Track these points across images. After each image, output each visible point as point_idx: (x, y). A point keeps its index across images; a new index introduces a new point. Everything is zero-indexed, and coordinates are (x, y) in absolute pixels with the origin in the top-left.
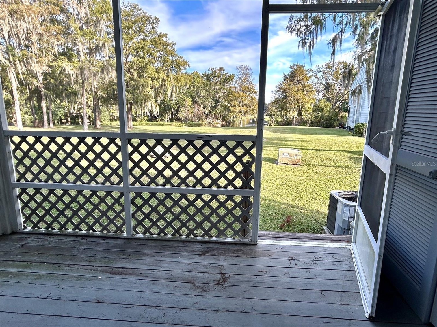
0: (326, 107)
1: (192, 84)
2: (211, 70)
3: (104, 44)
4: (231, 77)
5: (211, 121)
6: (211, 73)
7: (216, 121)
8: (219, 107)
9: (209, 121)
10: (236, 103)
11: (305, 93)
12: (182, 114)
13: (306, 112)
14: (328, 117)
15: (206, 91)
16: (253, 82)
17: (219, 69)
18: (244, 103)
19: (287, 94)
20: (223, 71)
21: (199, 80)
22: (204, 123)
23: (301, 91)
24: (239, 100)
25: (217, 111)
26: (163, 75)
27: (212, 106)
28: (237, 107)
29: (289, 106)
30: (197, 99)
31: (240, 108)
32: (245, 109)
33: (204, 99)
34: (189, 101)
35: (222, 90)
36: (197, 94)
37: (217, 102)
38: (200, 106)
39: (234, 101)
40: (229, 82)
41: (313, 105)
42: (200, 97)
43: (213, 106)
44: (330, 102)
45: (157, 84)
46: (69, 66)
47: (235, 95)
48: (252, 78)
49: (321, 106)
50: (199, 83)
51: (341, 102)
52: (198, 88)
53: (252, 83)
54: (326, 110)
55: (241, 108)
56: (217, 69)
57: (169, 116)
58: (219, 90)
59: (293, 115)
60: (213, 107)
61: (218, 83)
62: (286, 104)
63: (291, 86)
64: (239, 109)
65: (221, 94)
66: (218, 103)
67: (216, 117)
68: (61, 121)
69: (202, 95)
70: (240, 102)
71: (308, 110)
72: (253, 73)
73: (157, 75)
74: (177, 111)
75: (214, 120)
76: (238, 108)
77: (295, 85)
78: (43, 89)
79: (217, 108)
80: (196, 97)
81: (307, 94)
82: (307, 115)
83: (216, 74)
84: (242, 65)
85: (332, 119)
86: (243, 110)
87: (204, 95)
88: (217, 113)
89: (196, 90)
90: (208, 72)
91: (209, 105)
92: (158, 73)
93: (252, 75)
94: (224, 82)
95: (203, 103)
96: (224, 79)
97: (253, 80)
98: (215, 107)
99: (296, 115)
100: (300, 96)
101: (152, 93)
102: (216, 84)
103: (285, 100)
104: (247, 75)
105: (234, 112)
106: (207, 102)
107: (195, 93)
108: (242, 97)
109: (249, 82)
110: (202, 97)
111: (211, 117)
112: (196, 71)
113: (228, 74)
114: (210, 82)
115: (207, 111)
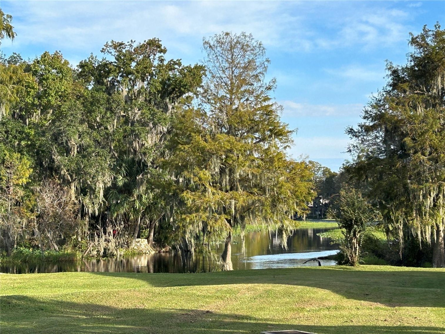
1: (36, 102)
2: (113, 51)
5: (112, 246)
6: (113, 59)
7: (133, 245)
8: (143, 188)
9: (103, 244)
10: (206, 174)
15: (91, 127)
17: (142, 47)
19: (408, 140)
20: (158, 55)
21: (66, 86)
22: (79, 255)
24: (215, 165)
25: (137, 205)
27: (114, 185)
28: (210, 189)
30: (57, 158)
31: (220, 195)
33: (84, 157)
34: (22, 168)
35: (155, 125)
36: (56, 138)
37: (136, 168)
38: (69, 183)
39: (197, 169)
40: (182, 93)
42: (68, 151)
43: (120, 184)
47: (202, 143)
48: (266, 80)
50: (63, 97)
52: (59, 116)
53: (266, 99)
55: (228, 195)
56: (135, 45)
58: (145, 125)
61: (141, 99)
62: (404, 178)
63: (421, 111)
64: (218, 197)
65: (150, 140)
66: (138, 173)
69: (74, 142)
70: (222, 171)
72: (268, 61)
76: (213, 197)
77: (434, 106)
79: (136, 193)
80: (50, 152)
83: (134, 64)
84: (227, 34)
86: (233, 202)
87: (87, 141)
88: (136, 211)
89: (54, 121)
90: (100, 58)
93: (266, 68)
94: (165, 93)
95: (78, 172)
96: (162, 82)
97: (269, 88)
98: (128, 189)
102: (129, 100)
103: (399, 165)
104: (245, 68)
105: (197, 210)
106: (93, 171)
107: (49, 135)
108: (231, 151)
109: (257, 97)
110: (75, 152)
111: (110, 229)
112: (51, 53)
113: (179, 64)
114: (110, 94)
115: (93, 206)
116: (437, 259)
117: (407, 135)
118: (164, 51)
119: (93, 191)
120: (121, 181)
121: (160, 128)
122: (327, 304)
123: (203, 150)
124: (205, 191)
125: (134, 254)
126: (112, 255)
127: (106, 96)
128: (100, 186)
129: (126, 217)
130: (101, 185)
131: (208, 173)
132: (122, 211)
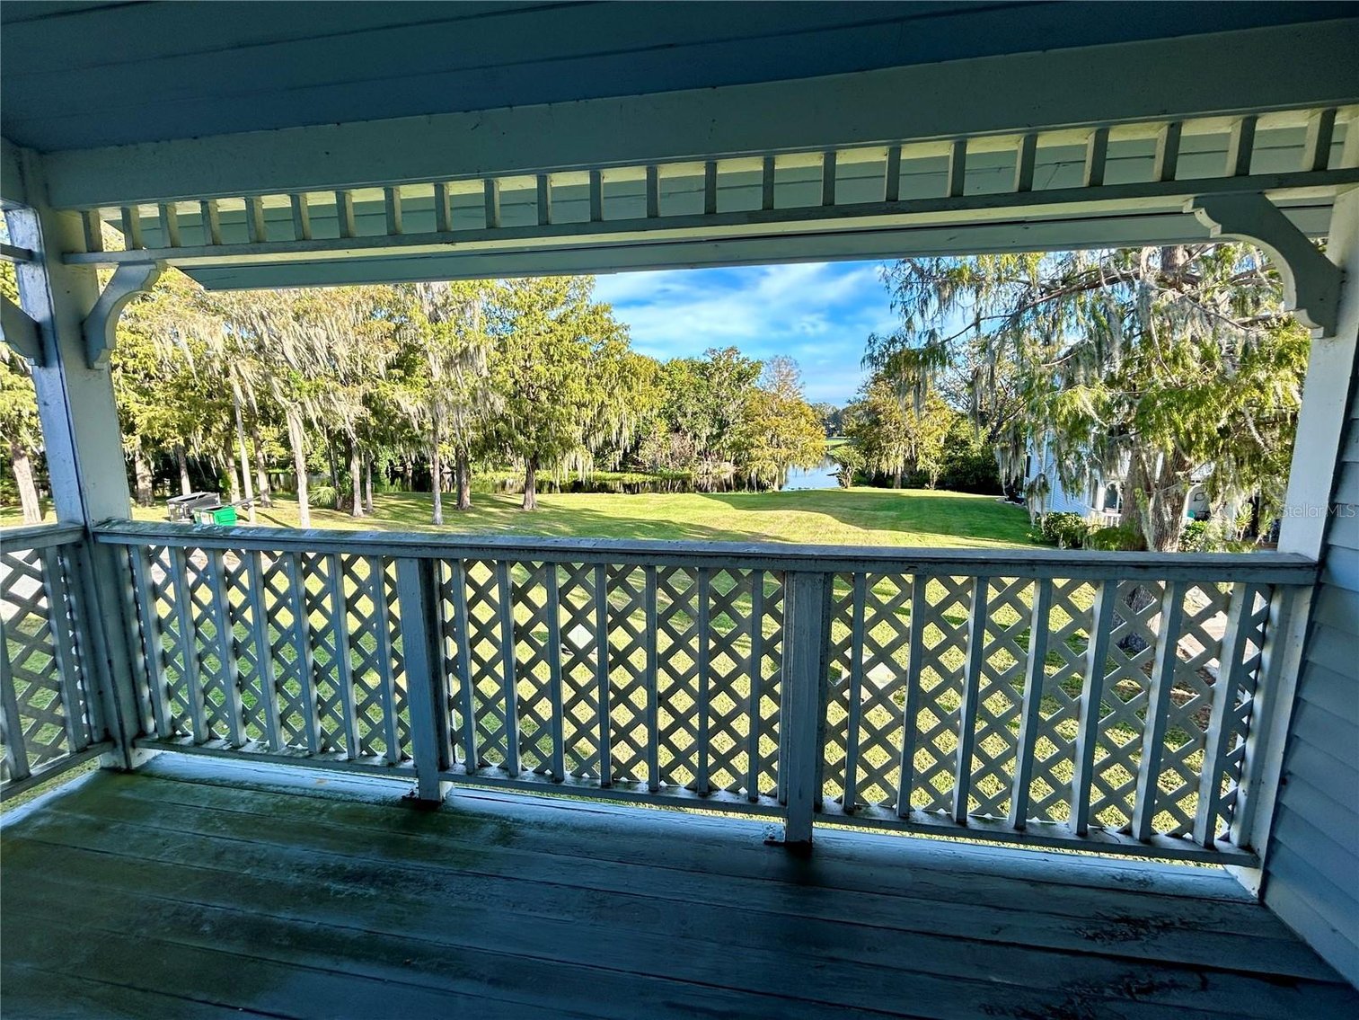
0: (975, 438)
1: (668, 387)
2: (710, 355)
3: (478, 348)
4: (756, 367)
5: (710, 468)
6: (709, 360)
7: (722, 467)
8: (727, 436)
9: (706, 467)
10: (763, 439)
12: (646, 453)
13: (927, 455)
14: (980, 463)
15: (698, 401)
16: (801, 390)
17: (727, 351)
18: (781, 439)
19: (881, 417)
20: (736, 355)
21: (684, 377)
22: (693, 474)
24: (769, 434)
25: (724, 444)
26: (601, 395)
27: (712, 434)
28: (766, 447)
29: (885, 444)
30: (680, 419)
31: (771, 450)
32: (784, 452)
33: (695, 419)
34: (662, 426)
35: (734, 400)
36: (679, 408)
37: (723, 424)
38: (687, 433)
39: (757, 437)
40: (749, 378)
41: (943, 440)
42: (685, 415)
43: (715, 433)
44: (984, 424)
45: (588, 414)
46: (408, 397)
47: (762, 422)
48: (799, 383)
49: (963, 436)
50: (683, 384)
52: (681, 396)
53: (799, 394)
54: (976, 447)
55: (776, 450)
56: (722, 350)
57: (618, 458)
58: (728, 400)
59: (894, 463)
60: (714, 437)
61: (726, 384)
62: (878, 438)
64: (770, 452)
65: (731, 408)
66: (724, 427)
67: (721, 458)
68: (392, 469)
69: (689, 411)
70: (773, 436)
71: (932, 451)
73: (588, 397)
74: (636, 447)
75: (716, 464)
76: (768, 451)
78: (354, 436)
79: (723, 438)
80: (676, 416)
81: (927, 415)
82: (929, 462)
83: (722, 362)
84: (777, 356)
86: (779, 454)
87: (696, 409)
88: (724, 449)
89: (678, 398)
90: (703, 359)
91: (705, 432)
92: (592, 391)
93: (799, 375)
94: (739, 379)
95: (692, 427)
96: (738, 373)
97: (801, 388)
98: (719, 436)
99: (901, 462)
100: (910, 421)
101: (577, 433)
102: (720, 384)
103: (876, 430)
104: (787, 376)
105: (759, 459)
106: (700, 427)
107: (675, 407)
108: (778, 426)
109: (794, 393)
110: (689, 416)
111: (709, 459)
112: (676, 358)
113: (748, 360)
114: (708, 381)
115: (700, 446)
116: (896, 483)
117: (880, 413)
118: (739, 353)
119: (700, 438)
120: (715, 431)
121: (737, 401)
122: (831, 528)
123: (762, 426)
124: (763, 448)
125: (723, 472)
126: (711, 473)
127: (706, 382)
128: (704, 435)
129: (718, 451)
131: (765, 438)
132: (716, 448)
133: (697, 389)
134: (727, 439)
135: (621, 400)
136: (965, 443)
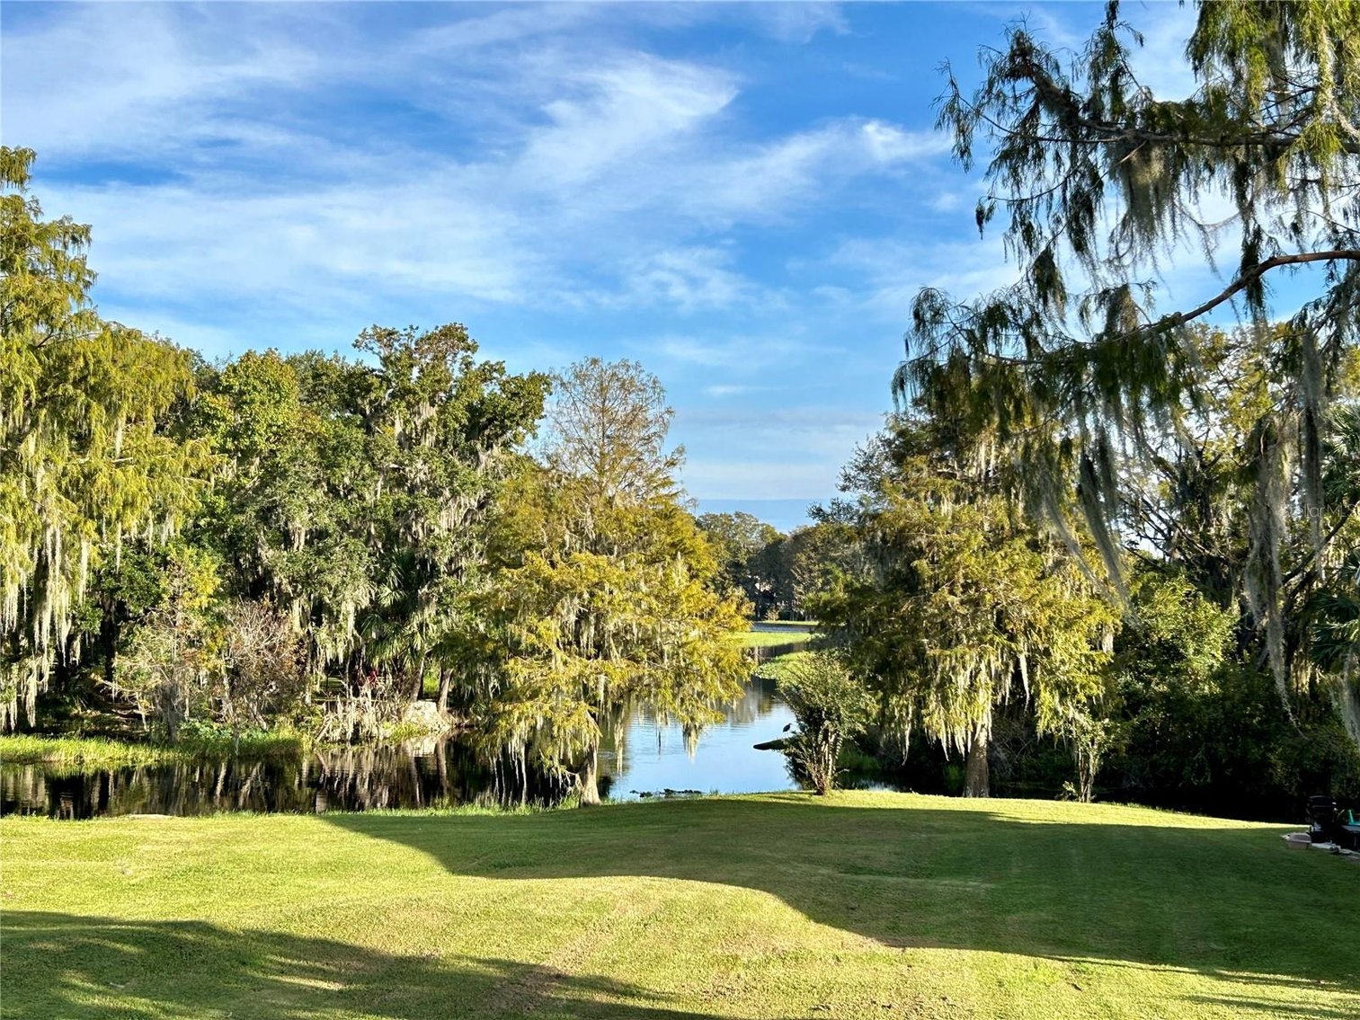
0: (1200, 636)
1: (229, 445)
2: (376, 346)
5: (369, 720)
6: (374, 363)
7: (409, 717)
8: (430, 611)
9: (353, 715)
10: (550, 629)
11: (1050, 557)
13: (1065, 691)
14: (1220, 715)
15: (333, 490)
16: (674, 473)
17: (433, 339)
18: (610, 627)
19: (922, 565)
20: (461, 354)
21: (285, 413)
22: (306, 742)
23: (1020, 543)
24: (569, 611)
25: (418, 641)
27: (375, 603)
28: (559, 655)
29: (937, 652)
30: (267, 554)
31: (577, 666)
32: (618, 670)
33: (319, 553)
34: (202, 574)
35: (454, 494)
36: (265, 515)
37: (415, 574)
38: (290, 599)
40: (504, 429)
41: (1108, 642)
42: (286, 539)
43: (386, 602)
47: (547, 571)
48: (666, 449)
49: (1165, 631)
50: (281, 435)
51: (1301, 587)
52: (273, 473)
53: (667, 483)
54: (1206, 657)
55: (593, 663)
56: (417, 335)
57: (33, 682)
58: (435, 493)
59: (965, 714)
60: (386, 615)
61: (428, 441)
62: (914, 631)
63: (947, 507)
64: (574, 670)
65: (444, 520)
66: (420, 584)
67: (408, 686)
69: (300, 524)
70: (582, 617)
71: (1079, 678)
72: (669, 412)
74: (105, 645)
75: (389, 706)
76: (565, 668)
77: (972, 501)
79: (416, 620)
80: (254, 541)
81: (1058, 564)
82: (1072, 713)
83: (415, 372)
84: (595, 362)
85: (1247, 730)
86: (602, 678)
87: (324, 520)
88: (416, 655)
89: (264, 485)
90: (353, 360)
91: (355, 597)
93: (665, 426)
94: (473, 430)
95: (307, 580)
97: (672, 464)
98: (401, 612)
99: (986, 711)
102: (407, 442)
103: (907, 607)
104: (628, 424)
105: (535, 695)
106: (335, 580)
107: (251, 511)
108: (600, 585)
109: (650, 479)
110: (300, 541)
111: (366, 689)
112: (260, 351)
113: (502, 371)
114: (369, 431)
115: (333, 646)
116: (974, 777)
117: (919, 553)
118: (472, 348)
119: (334, 619)
120: (387, 596)
121: (463, 499)
123: (547, 583)
124: (549, 655)
125: (410, 734)
126: (370, 737)
127: (360, 435)
128: (349, 608)
129: (397, 663)
130: (351, 607)
131: (554, 624)
132: (389, 653)
133: (329, 455)
134: (430, 624)
135: (43, 479)
136: (1170, 653)
